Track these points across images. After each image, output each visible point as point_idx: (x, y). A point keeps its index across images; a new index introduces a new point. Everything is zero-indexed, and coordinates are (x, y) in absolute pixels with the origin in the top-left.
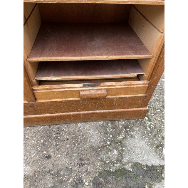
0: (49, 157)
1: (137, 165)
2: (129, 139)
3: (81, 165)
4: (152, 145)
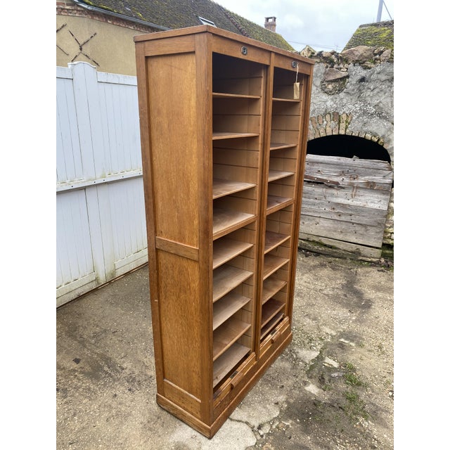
0: (283, 386)
1: (313, 360)
2: (298, 354)
3: (297, 377)
4: (308, 349)
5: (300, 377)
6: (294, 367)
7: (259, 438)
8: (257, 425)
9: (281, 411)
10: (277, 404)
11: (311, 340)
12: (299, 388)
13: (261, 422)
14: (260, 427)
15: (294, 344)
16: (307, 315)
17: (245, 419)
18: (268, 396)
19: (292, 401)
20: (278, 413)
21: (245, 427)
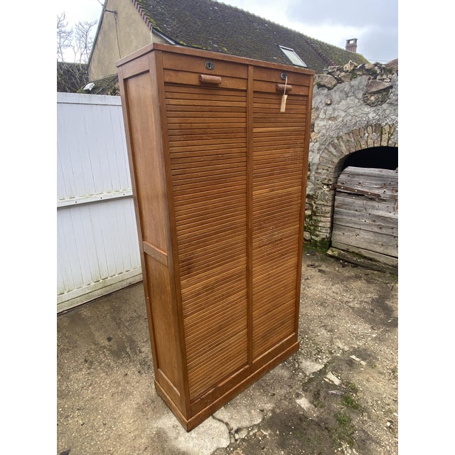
0: (274, 395)
1: (314, 373)
2: (301, 365)
3: (291, 388)
4: (313, 361)
5: (294, 388)
6: (292, 377)
7: (233, 441)
8: (235, 428)
9: (263, 419)
10: (262, 411)
11: (320, 352)
12: (290, 399)
13: (240, 426)
14: (237, 431)
15: (300, 353)
16: (324, 326)
17: (226, 420)
18: (256, 401)
19: (278, 411)
20: (260, 420)
21: (223, 427)
